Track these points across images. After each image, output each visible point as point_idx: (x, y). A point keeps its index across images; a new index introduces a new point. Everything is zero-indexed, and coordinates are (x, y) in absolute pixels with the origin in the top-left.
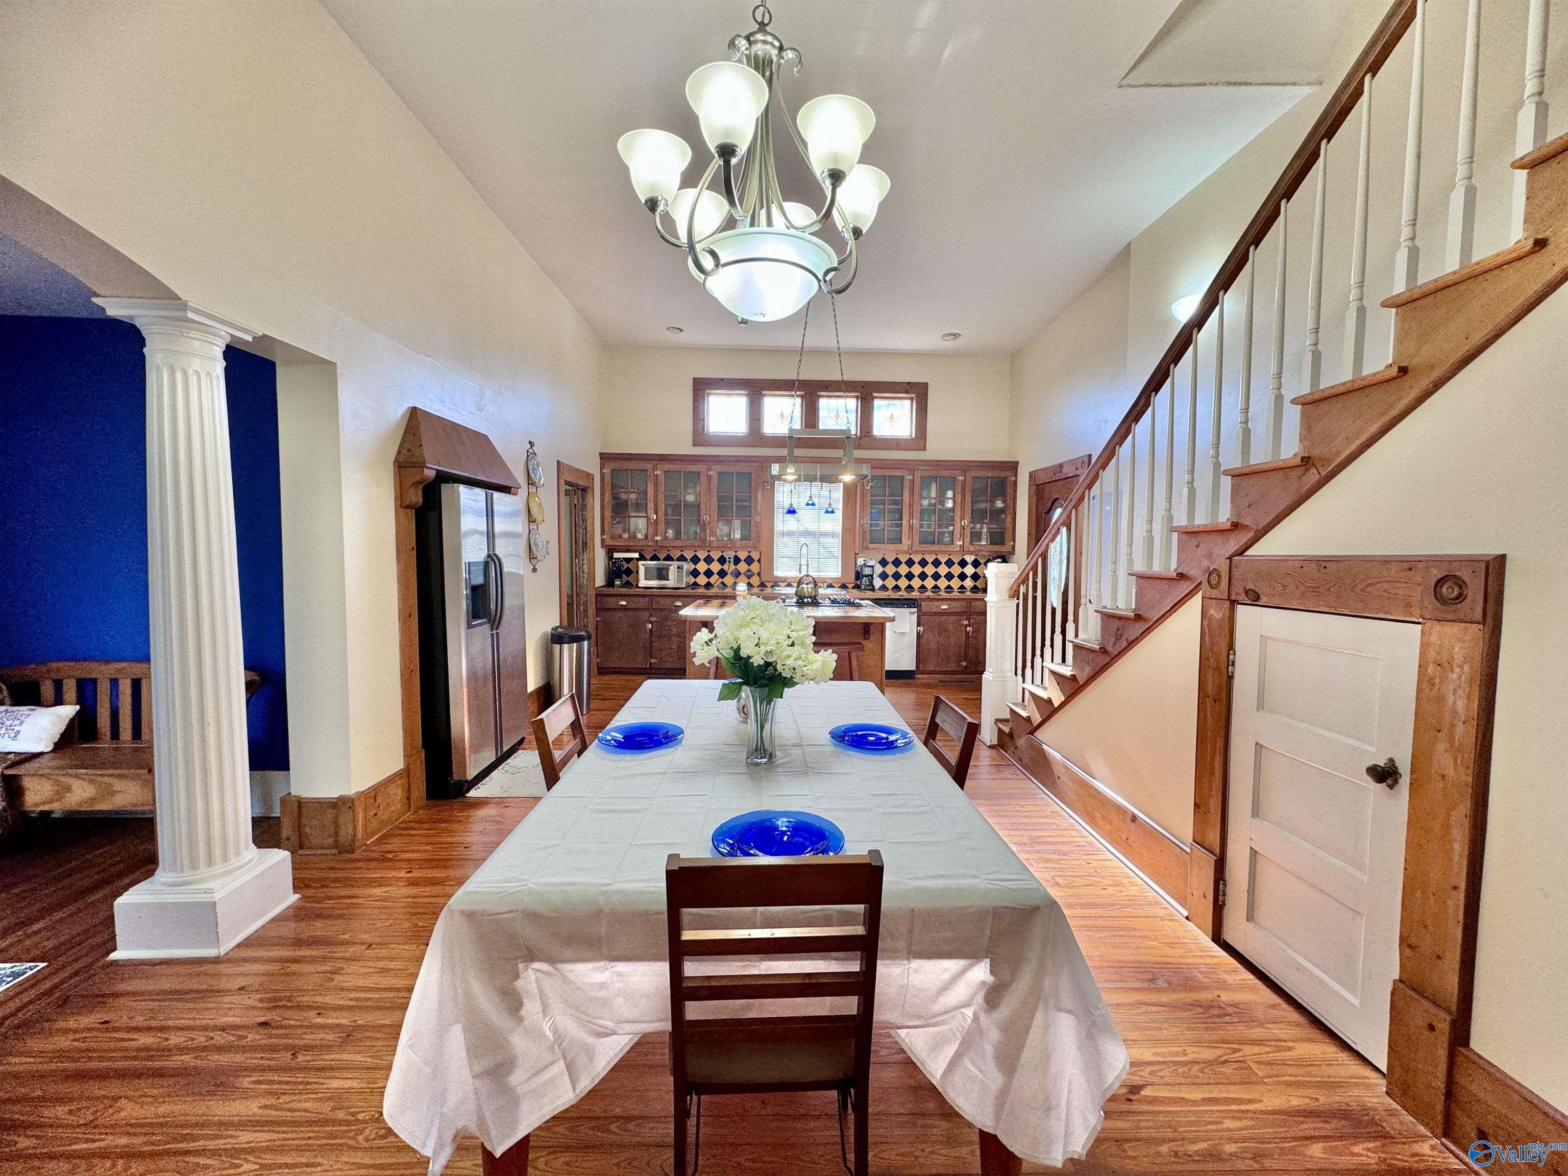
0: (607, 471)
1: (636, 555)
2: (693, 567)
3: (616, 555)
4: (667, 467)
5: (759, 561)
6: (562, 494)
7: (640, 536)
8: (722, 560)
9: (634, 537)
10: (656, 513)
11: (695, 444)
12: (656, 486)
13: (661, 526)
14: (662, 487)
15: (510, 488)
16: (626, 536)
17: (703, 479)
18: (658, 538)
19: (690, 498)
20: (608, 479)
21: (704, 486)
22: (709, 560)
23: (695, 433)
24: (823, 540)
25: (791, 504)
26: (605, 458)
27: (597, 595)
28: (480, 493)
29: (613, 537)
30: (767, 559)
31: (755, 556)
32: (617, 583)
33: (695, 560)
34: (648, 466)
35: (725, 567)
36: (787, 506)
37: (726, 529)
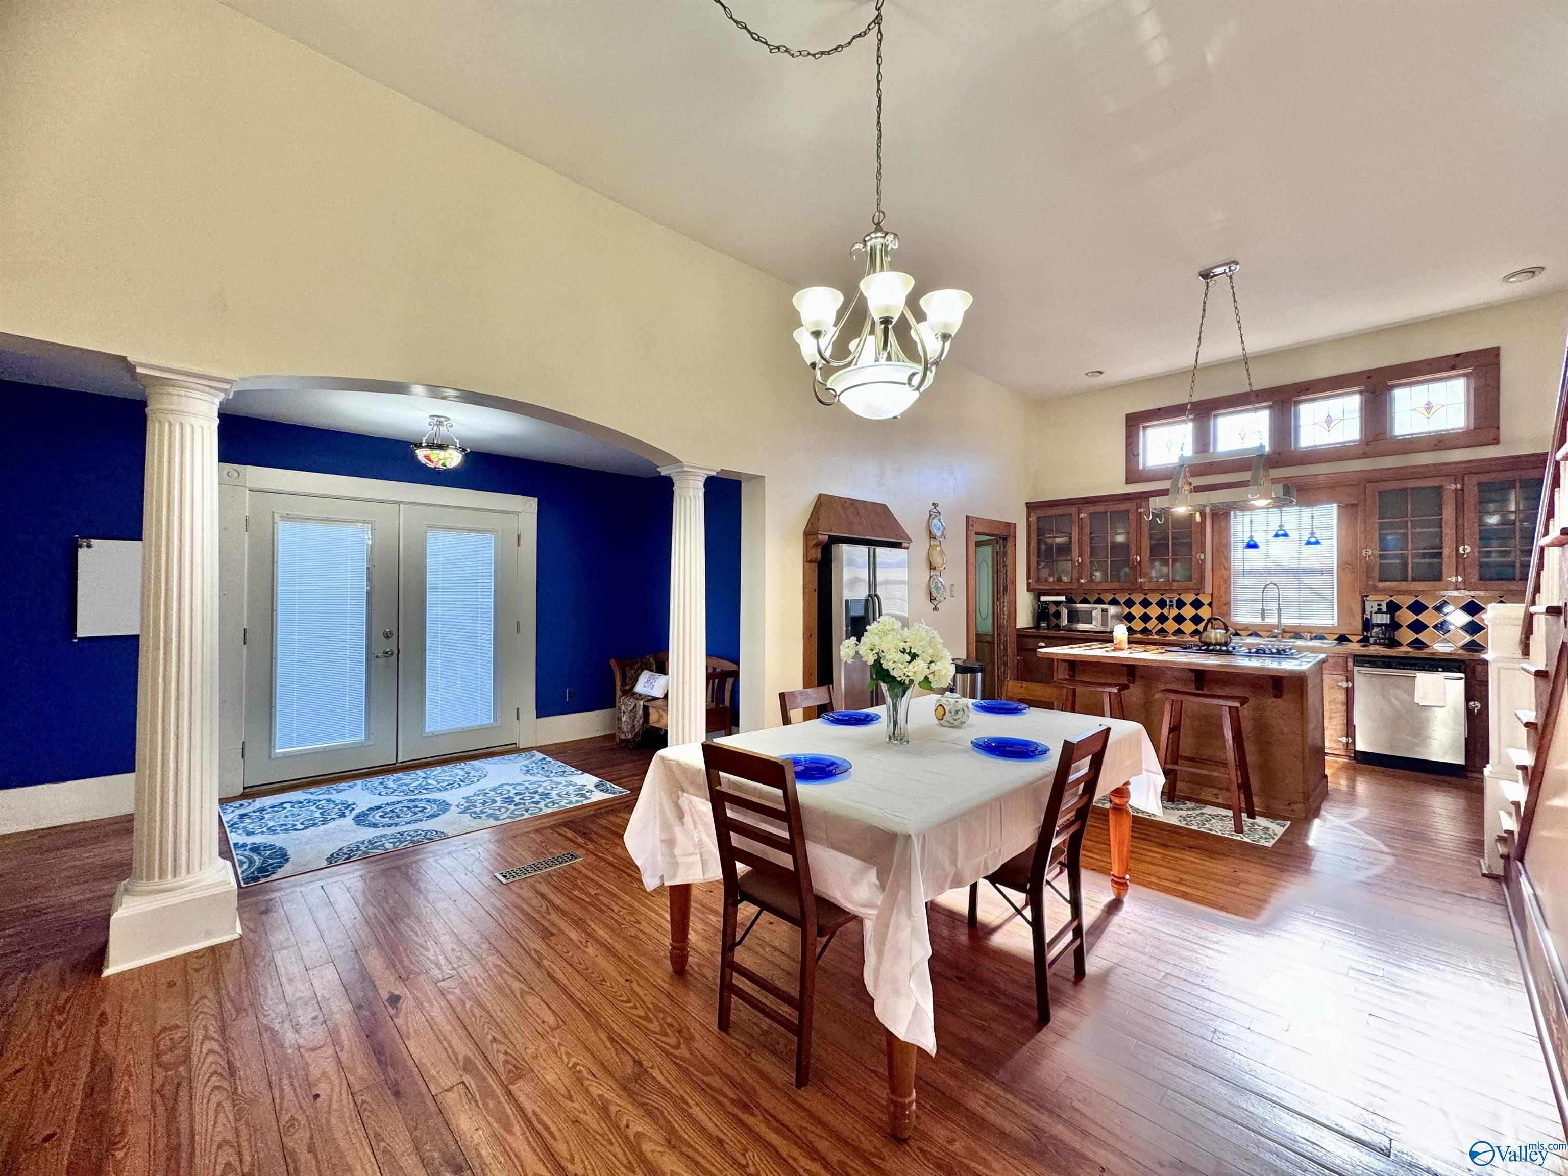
0: (1033, 518)
1: (1063, 598)
2: (1127, 610)
3: (1043, 599)
4: (1092, 509)
5: (1210, 605)
6: (972, 546)
7: (1065, 579)
8: (1162, 604)
9: (1059, 580)
10: (1081, 555)
11: (1128, 481)
12: (1081, 528)
13: (1086, 571)
14: (1087, 531)
15: (901, 543)
16: (1051, 580)
17: (1132, 517)
18: (1082, 581)
19: (1120, 538)
20: (1034, 527)
21: (1133, 524)
22: (1146, 604)
23: (1128, 471)
24: (1306, 579)
25: (1251, 537)
26: (1031, 507)
27: (1018, 636)
28: (863, 550)
29: (1038, 580)
30: (1220, 603)
31: (1206, 600)
32: (1043, 625)
33: (1130, 603)
34: (1073, 510)
35: (1165, 612)
36: (1247, 540)
37: (1165, 569)
